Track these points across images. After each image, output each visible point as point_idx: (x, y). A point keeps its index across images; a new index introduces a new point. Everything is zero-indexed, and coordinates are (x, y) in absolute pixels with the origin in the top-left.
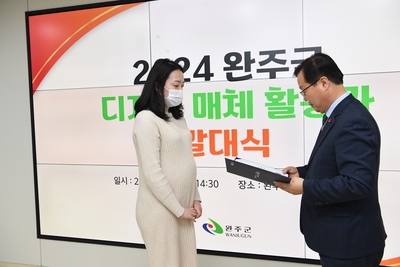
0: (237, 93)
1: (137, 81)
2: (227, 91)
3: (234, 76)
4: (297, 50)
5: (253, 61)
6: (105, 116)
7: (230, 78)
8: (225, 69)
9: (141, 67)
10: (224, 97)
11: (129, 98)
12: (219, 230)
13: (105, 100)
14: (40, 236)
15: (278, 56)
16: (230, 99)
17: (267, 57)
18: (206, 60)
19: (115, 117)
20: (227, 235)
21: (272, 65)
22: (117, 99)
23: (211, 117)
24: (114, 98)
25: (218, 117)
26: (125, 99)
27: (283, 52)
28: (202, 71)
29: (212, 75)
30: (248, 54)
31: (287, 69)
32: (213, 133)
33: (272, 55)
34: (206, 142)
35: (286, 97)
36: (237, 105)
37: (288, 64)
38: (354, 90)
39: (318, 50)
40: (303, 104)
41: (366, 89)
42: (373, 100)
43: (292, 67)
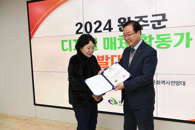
1: (77, 33)
2: (119, 36)
4: (153, 16)
6: (63, 49)
7: (121, 30)
8: (118, 26)
9: (79, 25)
10: (118, 39)
11: (74, 40)
12: (116, 103)
13: (63, 42)
14: (35, 104)
15: (144, 19)
16: (121, 40)
17: (138, 19)
18: (109, 22)
19: (67, 49)
20: (120, 105)
21: (141, 23)
22: (68, 41)
23: (112, 49)
24: (67, 41)
25: (115, 49)
26: (72, 41)
27: (147, 16)
28: (107, 27)
29: (112, 29)
30: (129, 18)
31: (148, 25)
32: (113, 57)
33: (141, 18)
34: (110, 61)
35: (148, 39)
37: (149, 23)
38: (182, 35)
39: (164, 15)
40: (156, 42)
41: (188, 34)
42: (191, 39)
43: (151, 24)
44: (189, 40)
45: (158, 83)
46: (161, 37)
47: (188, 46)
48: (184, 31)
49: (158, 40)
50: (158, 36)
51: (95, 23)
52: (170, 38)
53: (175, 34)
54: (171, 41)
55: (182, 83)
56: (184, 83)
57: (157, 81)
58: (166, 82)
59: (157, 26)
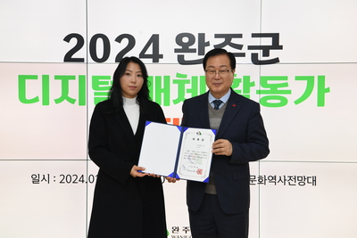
0: (189, 78)
1: (68, 58)
2: (178, 75)
3: (186, 59)
4: (254, 35)
5: (208, 44)
6: (22, 98)
7: (181, 61)
8: (176, 51)
9: (74, 42)
10: (175, 82)
11: (57, 77)
13: (22, 79)
15: (234, 41)
16: (181, 84)
17: (223, 40)
18: (154, 40)
19: (36, 100)
21: (228, 49)
22: (40, 78)
24: (35, 77)
25: (166, 103)
26: (51, 79)
27: (240, 36)
28: (150, 51)
29: (161, 56)
30: (202, 36)
31: (243, 55)
33: (228, 37)
35: (241, 84)
36: (188, 91)
37: (244, 50)
38: (310, 79)
39: (275, 37)
40: (259, 92)
41: (322, 79)
42: (328, 90)
43: (249, 53)
44: (323, 90)
45: (261, 180)
46: (269, 82)
47: (321, 102)
48: (315, 72)
49: (262, 89)
50: (263, 80)
51: (119, 39)
52: (286, 85)
53: (297, 78)
54: (289, 92)
55: (311, 180)
56: (314, 181)
57: (260, 177)
58: (278, 179)
59: (261, 58)
